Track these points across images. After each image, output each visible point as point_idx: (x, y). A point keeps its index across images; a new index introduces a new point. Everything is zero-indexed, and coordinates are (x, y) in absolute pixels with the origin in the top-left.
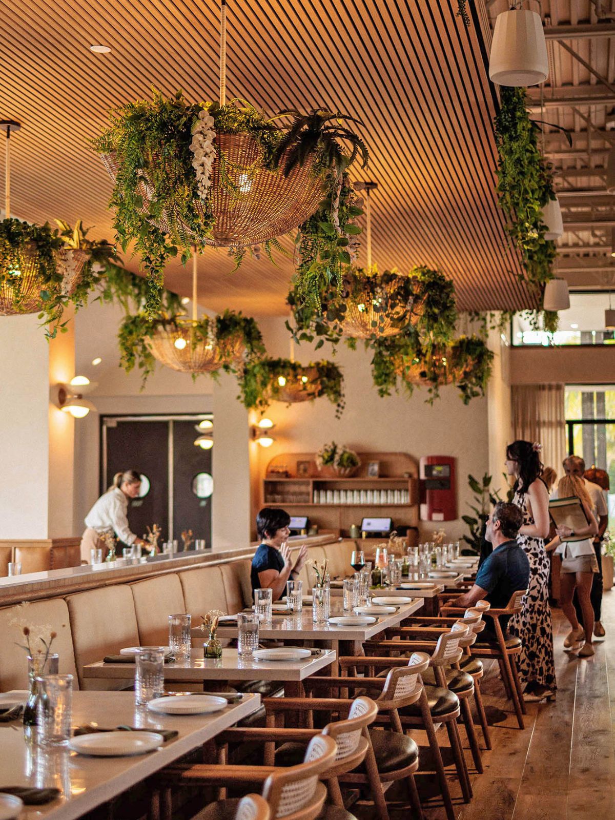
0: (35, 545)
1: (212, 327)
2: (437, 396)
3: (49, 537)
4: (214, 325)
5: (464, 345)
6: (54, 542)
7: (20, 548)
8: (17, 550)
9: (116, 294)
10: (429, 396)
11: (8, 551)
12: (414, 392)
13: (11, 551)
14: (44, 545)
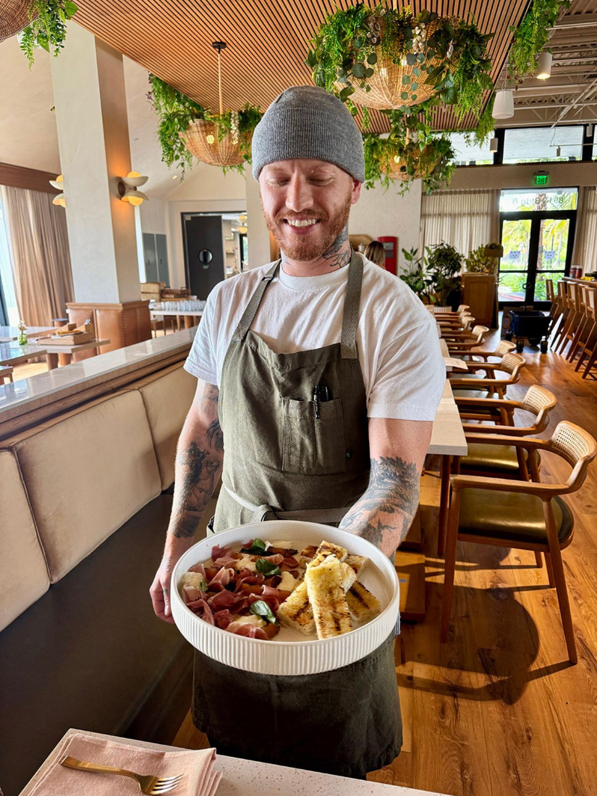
0: (110, 308)
1: (235, 120)
2: (407, 189)
3: (120, 302)
4: (237, 117)
5: (437, 144)
6: (124, 305)
7: (99, 310)
8: (97, 312)
9: (164, 107)
10: (400, 189)
11: (91, 312)
12: (390, 186)
13: (93, 313)
14: (117, 308)
